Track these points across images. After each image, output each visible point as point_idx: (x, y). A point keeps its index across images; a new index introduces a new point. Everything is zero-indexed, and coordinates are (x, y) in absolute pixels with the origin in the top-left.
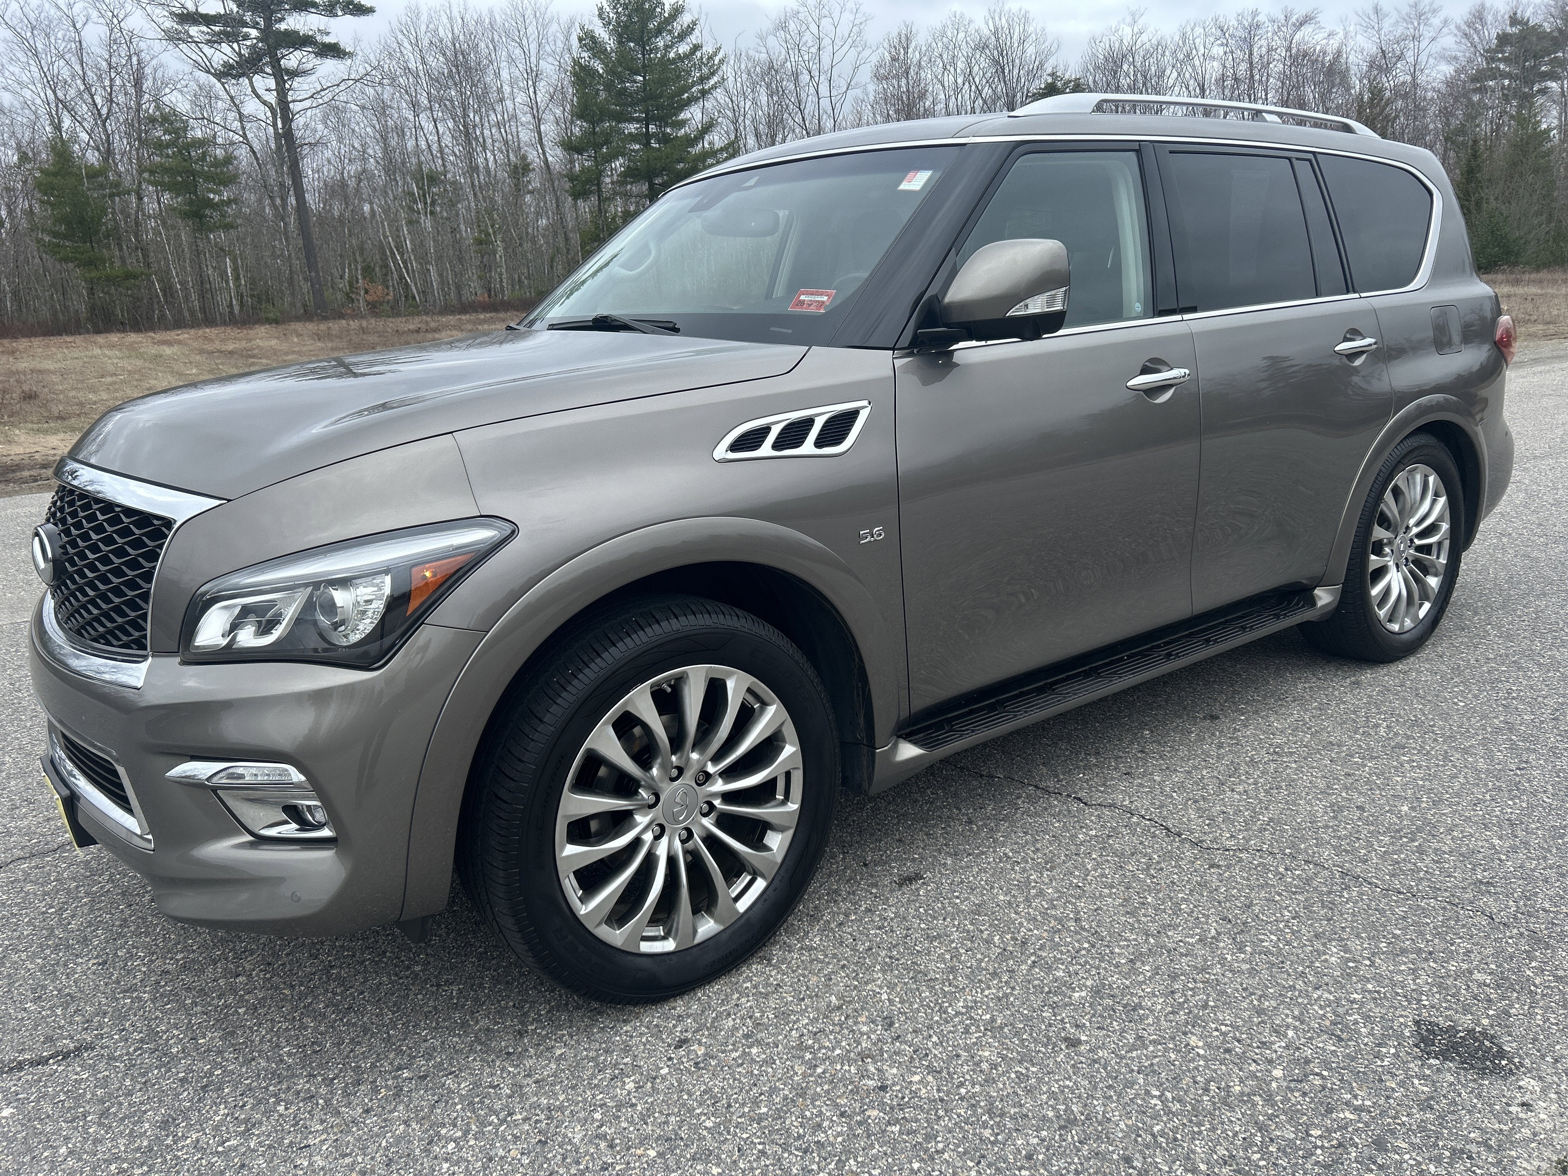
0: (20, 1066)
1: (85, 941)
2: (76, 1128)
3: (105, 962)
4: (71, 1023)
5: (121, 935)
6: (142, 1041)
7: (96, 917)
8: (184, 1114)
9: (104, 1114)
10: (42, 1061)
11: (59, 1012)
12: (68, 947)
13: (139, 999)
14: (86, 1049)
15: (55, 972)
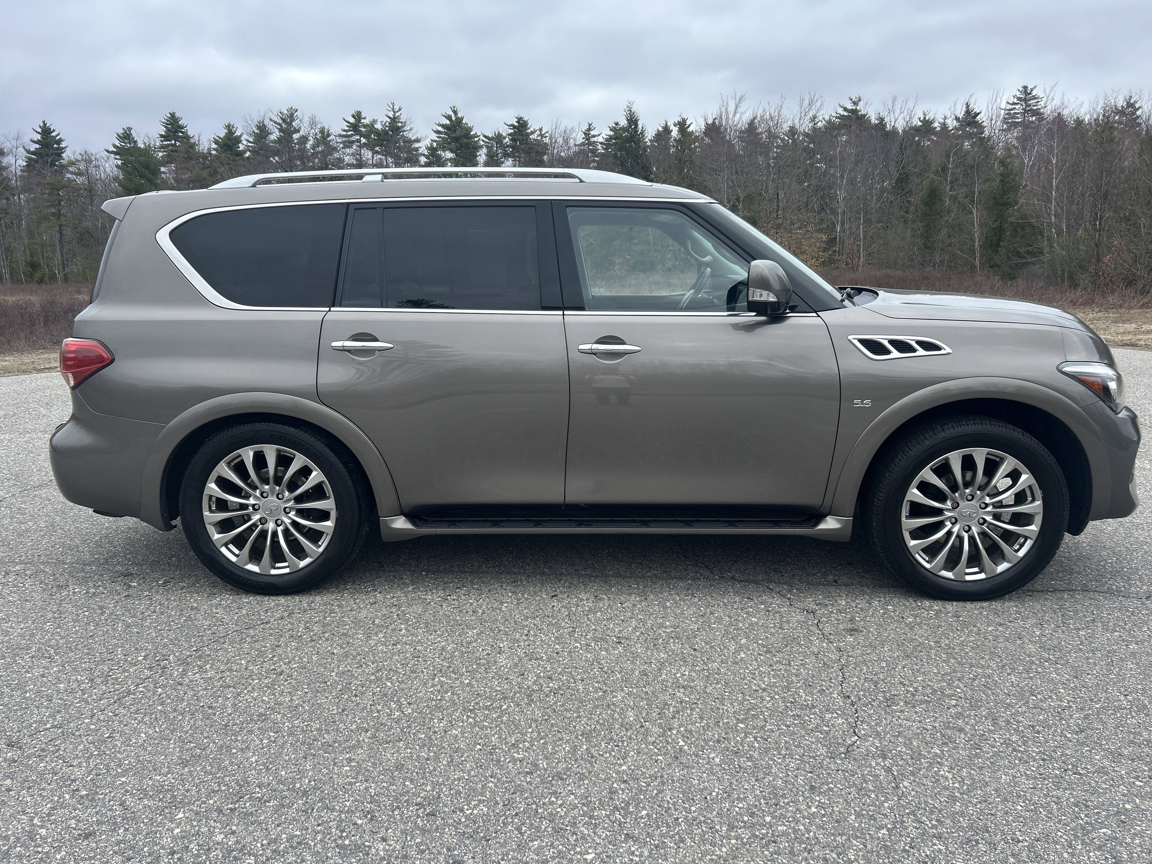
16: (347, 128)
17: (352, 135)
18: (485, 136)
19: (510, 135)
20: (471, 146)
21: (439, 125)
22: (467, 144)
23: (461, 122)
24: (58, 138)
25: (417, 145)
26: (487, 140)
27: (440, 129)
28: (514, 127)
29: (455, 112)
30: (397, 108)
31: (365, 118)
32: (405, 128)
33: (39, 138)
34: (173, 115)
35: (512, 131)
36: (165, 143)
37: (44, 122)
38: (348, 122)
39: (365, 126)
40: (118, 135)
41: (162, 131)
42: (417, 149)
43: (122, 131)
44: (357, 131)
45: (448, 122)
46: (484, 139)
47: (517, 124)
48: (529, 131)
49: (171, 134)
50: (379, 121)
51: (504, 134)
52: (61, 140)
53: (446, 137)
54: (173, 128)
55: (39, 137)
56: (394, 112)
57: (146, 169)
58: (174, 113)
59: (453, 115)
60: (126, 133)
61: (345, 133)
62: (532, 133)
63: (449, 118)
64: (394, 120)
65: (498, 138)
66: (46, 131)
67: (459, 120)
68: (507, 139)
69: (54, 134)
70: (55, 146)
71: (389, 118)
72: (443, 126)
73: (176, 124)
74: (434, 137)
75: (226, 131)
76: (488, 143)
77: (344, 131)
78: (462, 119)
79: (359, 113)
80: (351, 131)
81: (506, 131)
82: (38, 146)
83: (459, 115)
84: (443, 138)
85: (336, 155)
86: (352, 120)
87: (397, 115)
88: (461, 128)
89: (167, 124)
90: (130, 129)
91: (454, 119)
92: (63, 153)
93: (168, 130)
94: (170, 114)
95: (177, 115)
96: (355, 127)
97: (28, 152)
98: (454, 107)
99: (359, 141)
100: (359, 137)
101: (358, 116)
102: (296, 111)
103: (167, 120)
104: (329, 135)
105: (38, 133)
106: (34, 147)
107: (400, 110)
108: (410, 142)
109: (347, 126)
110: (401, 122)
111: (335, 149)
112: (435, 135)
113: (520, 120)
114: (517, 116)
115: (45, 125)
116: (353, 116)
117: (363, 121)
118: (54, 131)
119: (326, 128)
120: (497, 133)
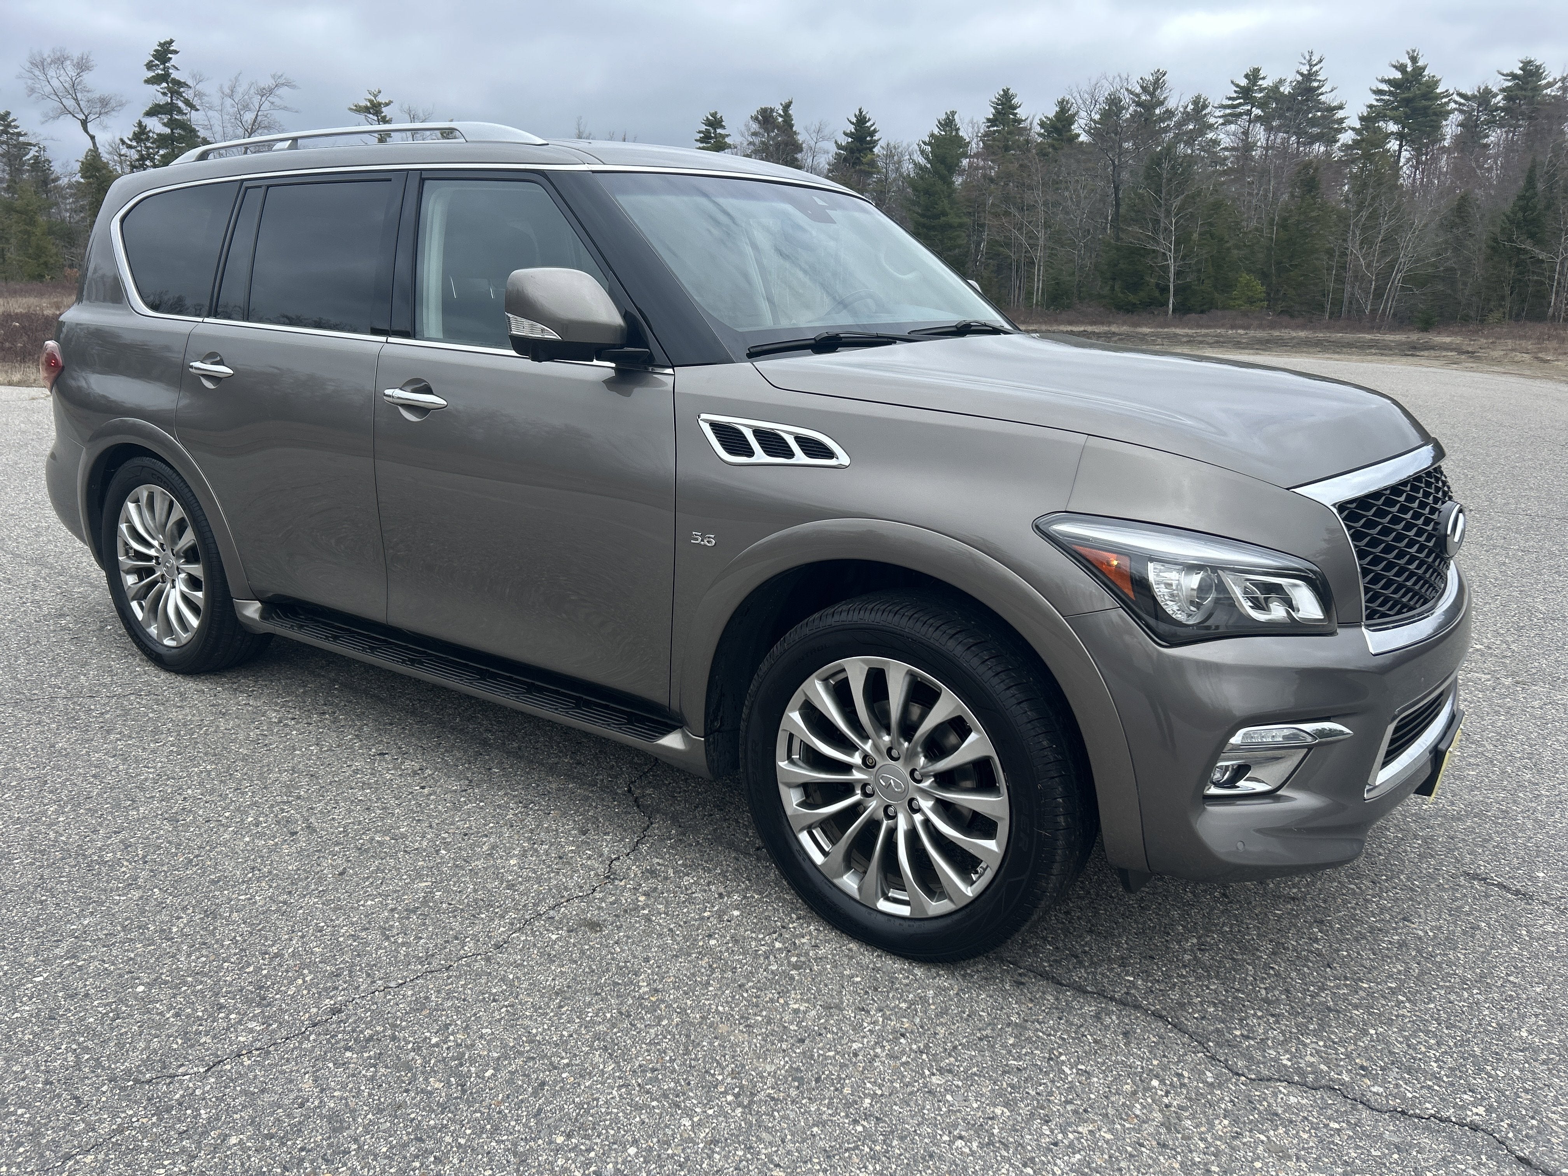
0: (1517, 892)
1: (1402, 944)
2: (1506, 844)
3: (1404, 919)
4: (1465, 896)
5: (1372, 929)
6: (1432, 856)
7: (1373, 960)
8: (1444, 816)
9: (1487, 841)
10: (1500, 886)
11: (1467, 908)
12: (1419, 951)
13: (1408, 879)
14: (1468, 874)
15: (1447, 938)
16: (1235, 95)
17: (1240, 105)
18: (1461, 95)
19: (1503, 90)
20: (1430, 112)
21: (1383, 81)
22: (1426, 108)
23: (1421, 74)
24: (872, 128)
25: (1340, 114)
26: (1462, 101)
27: (1385, 87)
28: (1514, 76)
29: (1414, 60)
30: (1315, 59)
31: (1264, 78)
32: (1323, 90)
33: (853, 130)
34: (1006, 92)
35: (1510, 84)
36: (992, 129)
37: (860, 110)
38: (1237, 86)
39: (1261, 90)
40: (939, 122)
41: (990, 113)
42: (1341, 121)
43: (944, 117)
44: (1248, 99)
45: (1398, 75)
46: (1458, 99)
47: (1520, 72)
48: (1544, 82)
49: (999, 118)
50: (1289, 80)
51: (1495, 90)
52: (875, 131)
53: (1392, 99)
54: (1003, 109)
55: (852, 128)
56: (1310, 65)
57: (941, 163)
58: (1008, 89)
59: (1409, 64)
60: (948, 118)
61: (1230, 102)
62: (1550, 85)
63: (1401, 68)
64: (1309, 77)
65: (1484, 97)
66: (861, 121)
67: (1419, 71)
68: (1500, 97)
69: (868, 124)
70: (868, 139)
71: (1302, 74)
72: (1389, 82)
73: (1008, 104)
74: (1372, 100)
75: (1058, 109)
76: (1464, 105)
77: (1230, 99)
78: (1424, 68)
79: (1256, 71)
80: (1240, 98)
81: (1497, 84)
82: (850, 140)
83: (1420, 64)
84: (1386, 102)
85: (1210, 135)
86: (1244, 82)
87: (1314, 69)
88: (1420, 84)
89: (998, 104)
90: (953, 113)
91: (1409, 69)
92: (874, 147)
93: (998, 112)
94: (1003, 90)
95: (1011, 92)
96: (1245, 93)
97: (839, 147)
98: (1414, 51)
99: (1249, 112)
100: (1249, 108)
101: (1254, 76)
102: (1165, 74)
103: (998, 99)
104: (1205, 106)
105: (852, 123)
106: (844, 141)
107: (1320, 61)
108: (1332, 109)
109: (1235, 92)
110: (1320, 81)
111: (1211, 127)
112: (1375, 97)
113: (1527, 65)
114: (1523, 58)
115: (861, 112)
116: (1247, 76)
117: (1260, 82)
118: (869, 120)
119: (1203, 96)
120: (1483, 87)
